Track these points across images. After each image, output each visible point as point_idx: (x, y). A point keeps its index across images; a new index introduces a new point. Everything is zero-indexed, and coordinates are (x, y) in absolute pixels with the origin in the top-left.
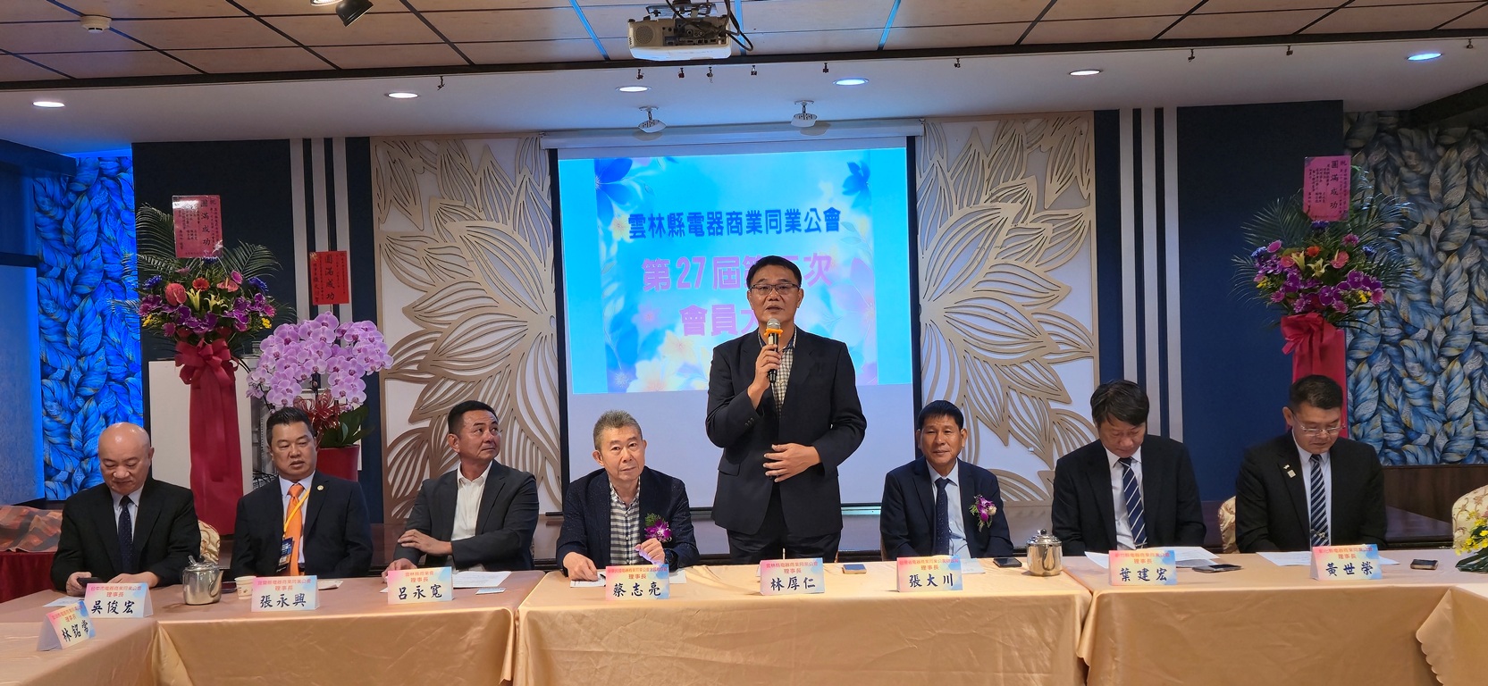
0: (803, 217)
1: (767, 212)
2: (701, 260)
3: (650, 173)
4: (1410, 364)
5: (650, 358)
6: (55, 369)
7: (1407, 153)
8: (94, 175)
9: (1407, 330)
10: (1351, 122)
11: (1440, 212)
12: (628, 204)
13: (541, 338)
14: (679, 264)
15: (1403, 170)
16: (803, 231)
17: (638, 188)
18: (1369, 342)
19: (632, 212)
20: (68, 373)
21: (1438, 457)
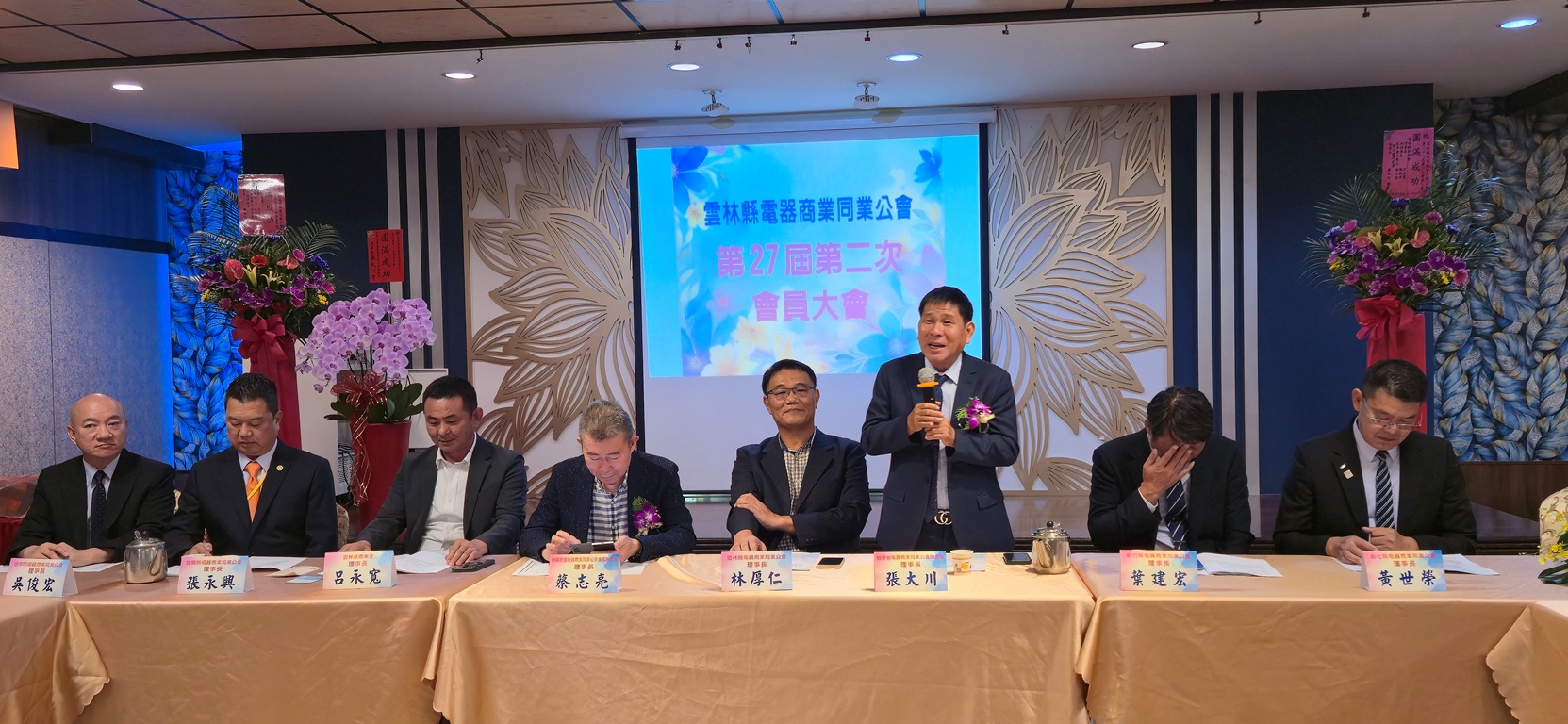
0: (874, 204)
1: (839, 199)
2: (774, 247)
3: (723, 161)
4: (1502, 358)
5: (723, 343)
6: (184, 349)
7: (1502, 141)
8: (220, 168)
9: (1500, 322)
10: (1442, 108)
11: (1537, 201)
12: (704, 192)
13: (620, 323)
14: (753, 252)
15: (1498, 158)
16: (875, 218)
17: (713, 176)
18: (1459, 335)
19: (707, 199)
20: (196, 352)
21: (1531, 454)
